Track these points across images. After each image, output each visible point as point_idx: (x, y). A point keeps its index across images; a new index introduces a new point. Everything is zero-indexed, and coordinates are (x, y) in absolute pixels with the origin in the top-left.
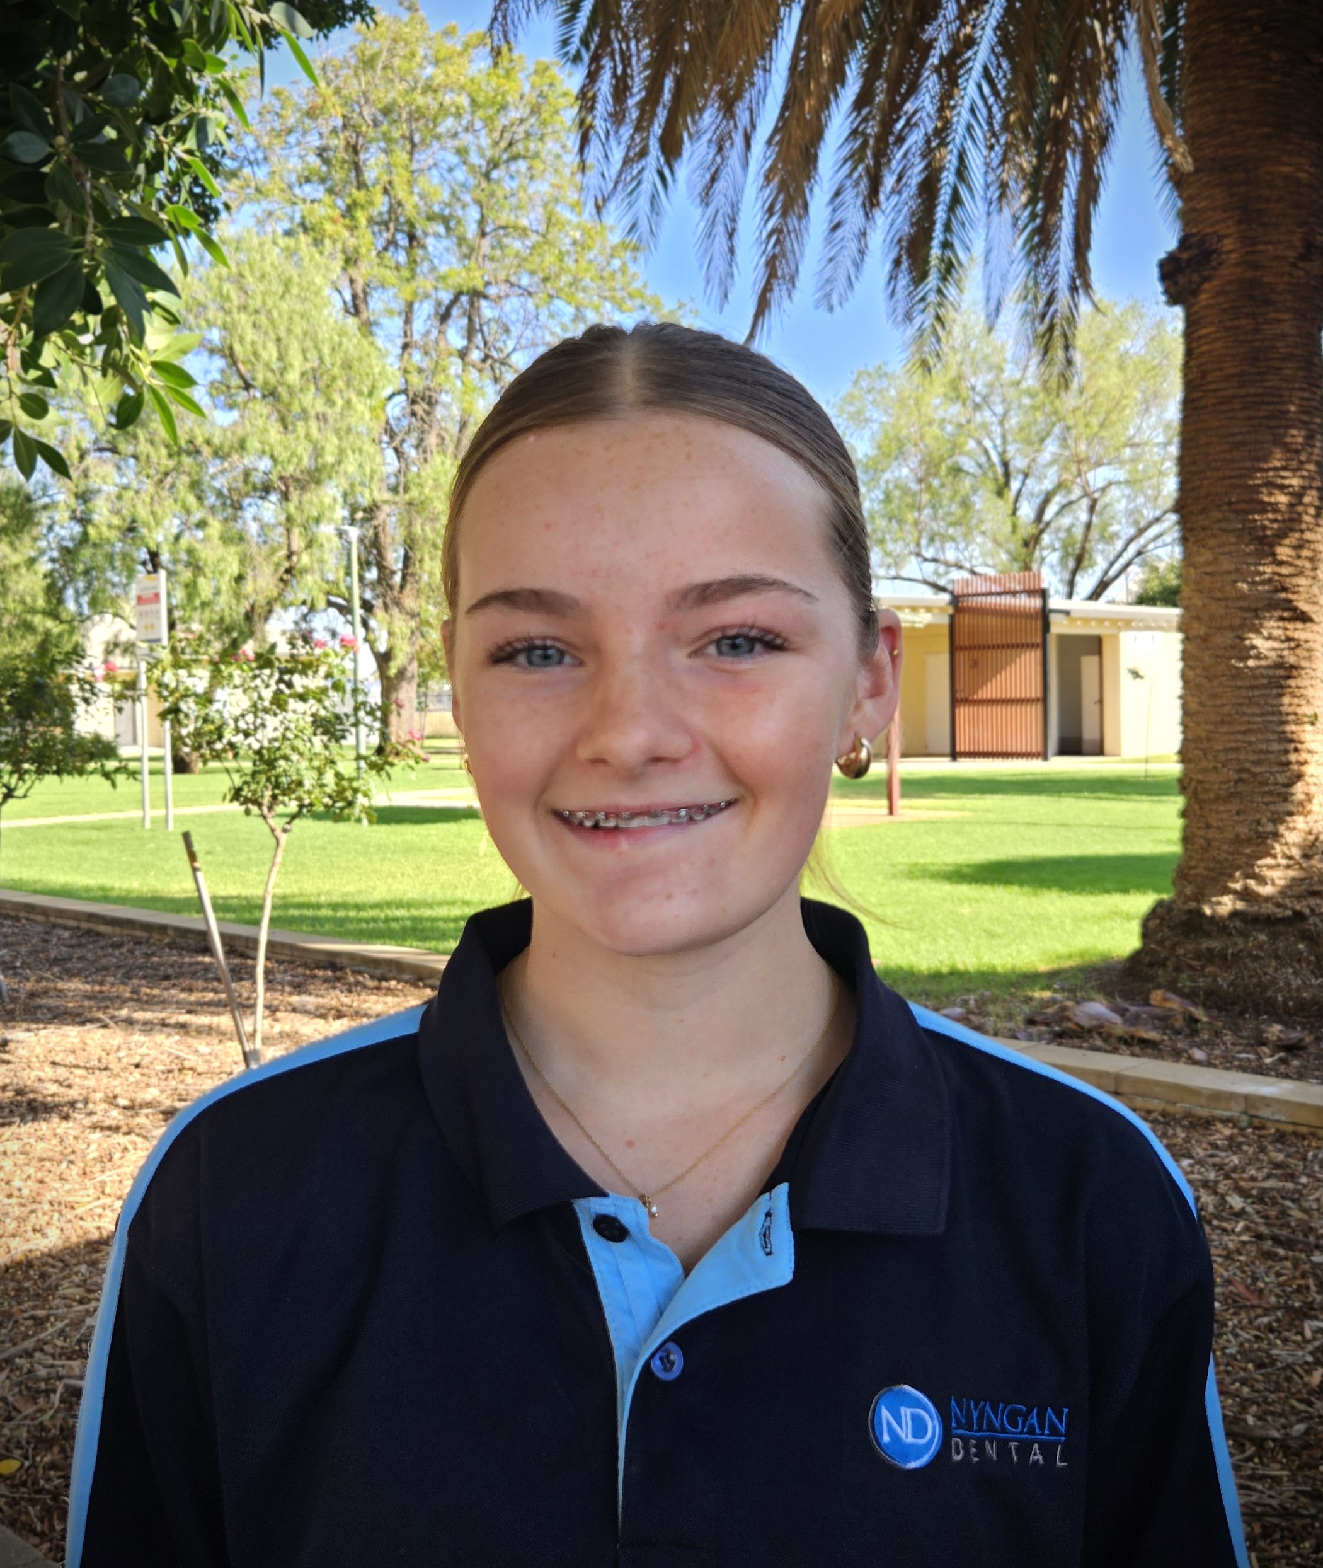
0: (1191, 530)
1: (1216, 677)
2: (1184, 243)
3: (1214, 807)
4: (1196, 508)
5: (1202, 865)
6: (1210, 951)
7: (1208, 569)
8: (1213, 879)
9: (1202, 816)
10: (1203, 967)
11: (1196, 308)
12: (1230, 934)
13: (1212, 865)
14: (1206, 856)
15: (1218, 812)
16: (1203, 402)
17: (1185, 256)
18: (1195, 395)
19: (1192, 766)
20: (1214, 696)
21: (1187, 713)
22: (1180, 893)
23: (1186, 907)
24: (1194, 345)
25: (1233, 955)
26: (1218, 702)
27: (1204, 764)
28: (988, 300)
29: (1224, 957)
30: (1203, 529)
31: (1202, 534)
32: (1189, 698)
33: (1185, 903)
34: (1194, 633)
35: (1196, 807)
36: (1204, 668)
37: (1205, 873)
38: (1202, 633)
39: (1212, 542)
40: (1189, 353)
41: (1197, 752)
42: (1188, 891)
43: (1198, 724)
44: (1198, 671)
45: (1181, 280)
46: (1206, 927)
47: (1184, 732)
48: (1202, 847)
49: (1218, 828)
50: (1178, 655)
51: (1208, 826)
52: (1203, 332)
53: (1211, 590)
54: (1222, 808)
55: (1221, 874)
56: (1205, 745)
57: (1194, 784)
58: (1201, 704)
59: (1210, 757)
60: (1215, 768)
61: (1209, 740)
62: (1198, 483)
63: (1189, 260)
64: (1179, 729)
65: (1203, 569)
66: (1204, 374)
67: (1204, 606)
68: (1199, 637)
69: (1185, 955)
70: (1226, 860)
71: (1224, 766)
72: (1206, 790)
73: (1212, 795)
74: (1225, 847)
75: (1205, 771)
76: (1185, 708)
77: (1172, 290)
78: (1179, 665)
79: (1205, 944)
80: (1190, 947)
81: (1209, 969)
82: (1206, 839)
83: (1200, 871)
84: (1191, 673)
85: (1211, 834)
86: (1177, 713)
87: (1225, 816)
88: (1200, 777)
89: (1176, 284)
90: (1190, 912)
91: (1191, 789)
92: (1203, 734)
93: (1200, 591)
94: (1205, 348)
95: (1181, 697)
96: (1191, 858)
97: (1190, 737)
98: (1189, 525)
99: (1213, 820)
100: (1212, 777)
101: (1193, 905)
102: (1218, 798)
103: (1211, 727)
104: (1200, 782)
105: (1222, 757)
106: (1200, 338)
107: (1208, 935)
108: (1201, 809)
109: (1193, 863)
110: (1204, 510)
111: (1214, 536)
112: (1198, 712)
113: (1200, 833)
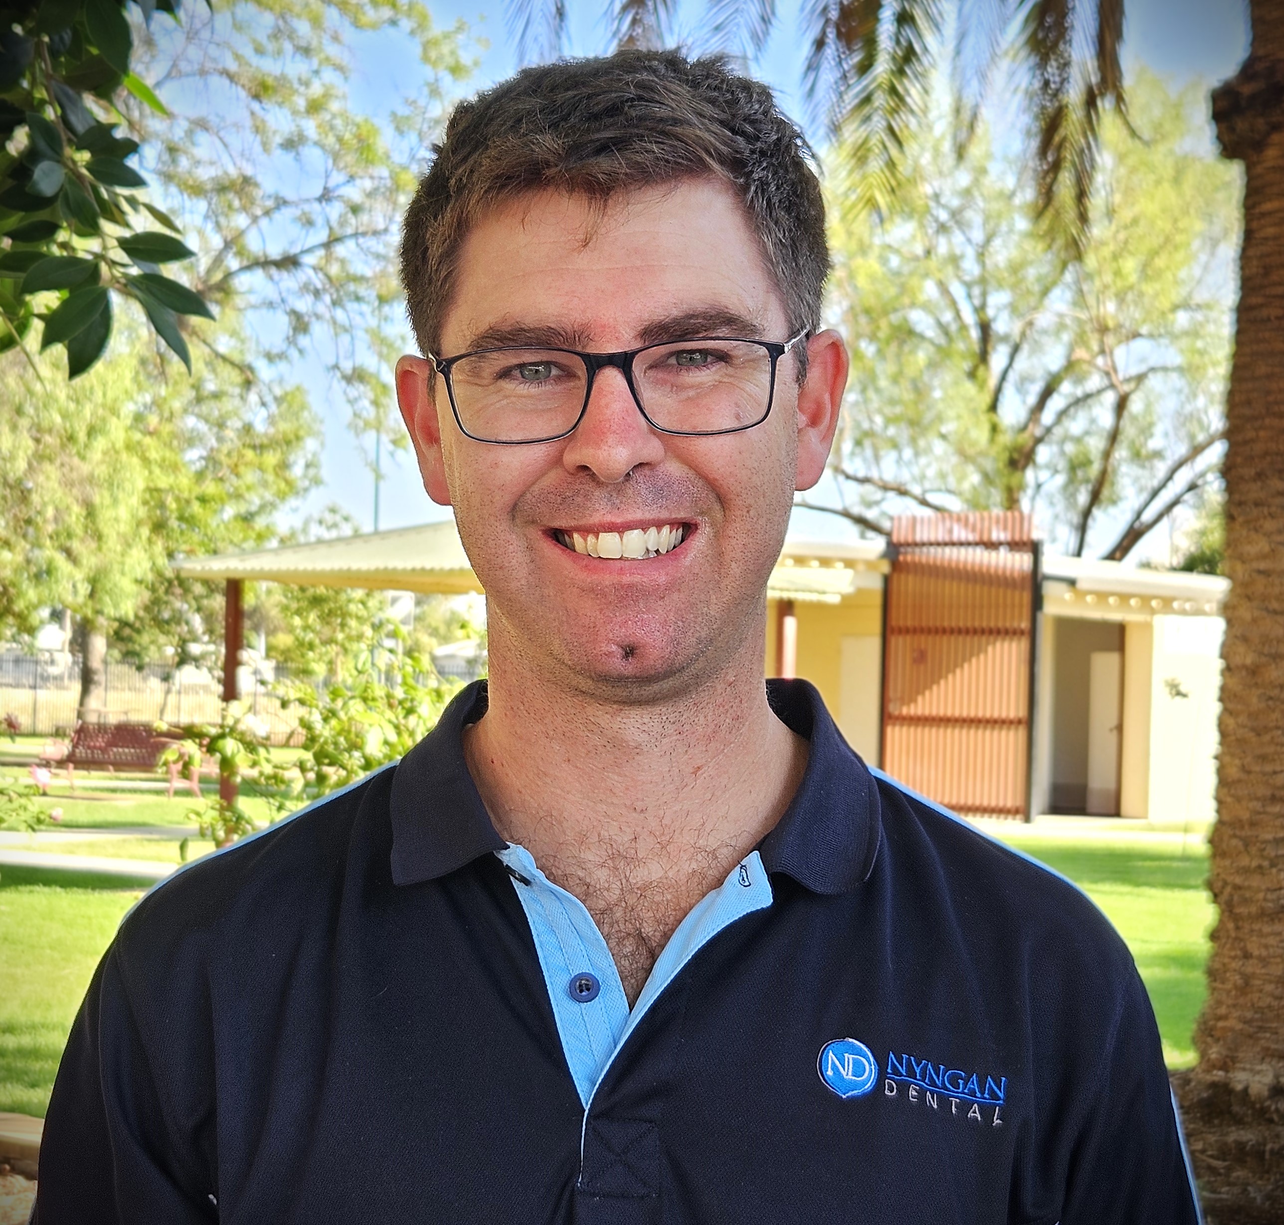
0: (1240, 504)
1: (1267, 729)
2: (1248, 71)
3: (1256, 927)
4: (1249, 472)
5: (1236, 1014)
6: (1241, 1146)
7: (1262, 565)
8: (1250, 1036)
9: (1236, 938)
10: (1229, 1169)
11: (1259, 170)
12: (1271, 1121)
13: (1249, 1015)
14: (1241, 1001)
15: (1261, 934)
16: (1265, 313)
17: (1247, 90)
18: (1255, 300)
19: (1227, 862)
20: (1263, 758)
21: (1224, 782)
22: (1203, 1055)
23: (1209, 1078)
24: (1255, 225)
25: (1272, 1151)
26: (1268, 768)
27: (1245, 861)
28: (958, 111)
29: (1259, 1154)
30: (1257, 504)
31: (1255, 512)
32: (1227, 759)
33: (1208, 1071)
34: (1238, 660)
35: (1231, 925)
36: (1250, 715)
37: (1239, 1026)
38: (1248, 661)
39: (1269, 525)
40: (1249, 236)
41: (1234, 842)
42: (1214, 1053)
43: (1239, 800)
44: (1242, 719)
45: (1241, 125)
46: (1236, 1109)
47: (1218, 811)
48: (1236, 987)
49: (1261, 959)
50: (1215, 693)
51: (1247, 956)
52: (1268, 206)
53: (1264, 598)
54: (1267, 929)
55: (1261, 1029)
56: (1247, 832)
57: (1228, 889)
58: (1244, 769)
59: (1254, 850)
60: (1260, 867)
61: (1253, 824)
62: (1251, 434)
63: (1253, 97)
64: (1213, 805)
65: (1255, 565)
66: (1267, 270)
67: (1254, 621)
68: (1244, 667)
69: (1203, 1151)
70: (1269, 1007)
71: (1273, 865)
72: (1245, 901)
73: (1253, 909)
74: (1269, 988)
75: (1246, 871)
76: (1220, 771)
77: (1226, 138)
78: (1216, 708)
79: (1235, 1135)
80: (1212, 1138)
81: (1239, 1174)
82: (1243, 975)
83: (1231, 1023)
84: (1231, 722)
85: (1251, 967)
86: (1211, 781)
87: (1272, 941)
88: (1238, 880)
89: (1232, 129)
90: (1213, 1085)
91: (1225, 896)
92: (1245, 816)
93: (1249, 598)
94: (1270, 231)
95: (1216, 757)
96: (1219, 1003)
97: (1226, 818)
98: (1237, 497)
99: (1254, 947)
100: (1255, 881)
101: (1218, 1075)
102: (1263, 915)
103: (1257, 805)
104: (1237, 888)
105: (1271, 852)
106: (1263, 215)
107: (1239, 1122)
108: (1237, 928)
109: (1223, 1010)
110: (1260, 476)
111: (1272, 516)
112: (1239, 781)
113: (1234, 965)
